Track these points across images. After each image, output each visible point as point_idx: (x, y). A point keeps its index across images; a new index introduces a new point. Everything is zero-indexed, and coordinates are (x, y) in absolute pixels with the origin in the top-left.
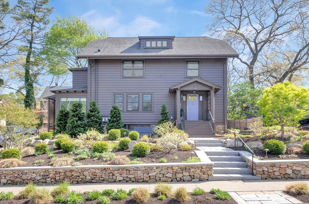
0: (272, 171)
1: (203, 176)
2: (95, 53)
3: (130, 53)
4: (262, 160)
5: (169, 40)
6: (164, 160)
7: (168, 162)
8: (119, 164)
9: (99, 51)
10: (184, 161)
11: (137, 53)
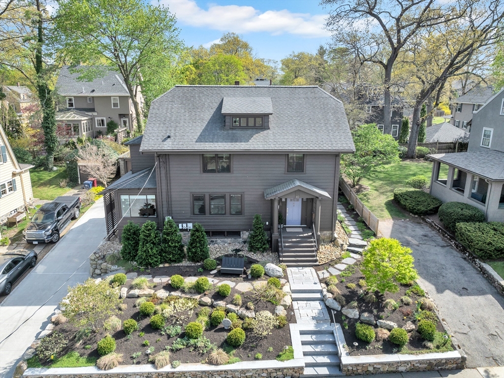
0: (355, 369)
1: (295, 374)
2: (164, 141)
3: (212, 142)
4: (349, 354)
5: (265, 117)
6: (260, 356)
7: (263, 359)
8: (217, 364)
9: (169, 137)
10: (279, 356)
11: (221, 142)
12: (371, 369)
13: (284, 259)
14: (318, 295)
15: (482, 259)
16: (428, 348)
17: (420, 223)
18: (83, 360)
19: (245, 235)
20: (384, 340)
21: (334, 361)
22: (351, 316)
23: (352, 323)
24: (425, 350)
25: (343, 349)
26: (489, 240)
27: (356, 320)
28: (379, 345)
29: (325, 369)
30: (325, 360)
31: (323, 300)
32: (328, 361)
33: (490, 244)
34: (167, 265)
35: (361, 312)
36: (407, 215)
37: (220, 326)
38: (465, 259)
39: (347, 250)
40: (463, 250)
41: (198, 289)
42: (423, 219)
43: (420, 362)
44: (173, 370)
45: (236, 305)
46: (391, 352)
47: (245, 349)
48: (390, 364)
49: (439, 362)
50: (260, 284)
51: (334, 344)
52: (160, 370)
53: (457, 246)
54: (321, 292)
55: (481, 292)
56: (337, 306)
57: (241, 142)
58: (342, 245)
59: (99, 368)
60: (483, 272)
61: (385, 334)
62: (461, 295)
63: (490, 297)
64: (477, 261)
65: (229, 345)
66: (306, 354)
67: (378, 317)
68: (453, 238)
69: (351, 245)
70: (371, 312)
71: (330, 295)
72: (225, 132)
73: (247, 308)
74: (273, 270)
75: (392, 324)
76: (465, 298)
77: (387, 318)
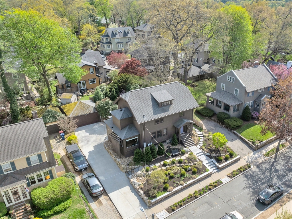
0: (222, 168)
1: (211, 174)
2: (143, 117)
3: (159, 114)
4: (219, 165)
5: (171, 101)
6: (202, 173)
7: (203, 173)
8: (195, 178)
9: (144, 115)
10: (206, 171)
11: (161, 113)
12: (225, 166)
13: (187, 145)
14: (202, 153)
15: (233, 130)
16: (233, 157)
17: (210, 120)
18: (163, 192)
19: (168, 141)
20: (224, 159)
21: (217, 168)
22: (214, 156)
23: (215, 157)
24: (233, 158)
25: (217, 164)
26: (234, 124)
27: (216, 156)
28: (224, 160)
29: (215, 170)
30: (214, 168)
31: (204, 154)
32: (215, 168)
33: (235, 125)
34: (154, 159)
35: (216, 154)
36: (205, 118)
37: (188, 170)
38: (228, 130)
39: (199, 136)
40: (227, 128)
41: (173, 163)
42: (210, 119)
43: (233, 161)
44: (187, 184)
45: (187, 163)
46: (227, 161)
47: (198, 173)
48: (228, 164)
49: (236, 159)
50: (187, 155)
51: (214, 164)
52: (184, 185)
53: (225, 127)
54: (202, 152)
55: (236, 139)
56: (209, 154)
57: (167, 111)
58: (196, 135)
59: (170, 192)
60: (234, 133)
61: (224, 157)
62: (232, 142)
63: (238, 140)
64: (232, 130)
65: (194, 173)
66: (211, 168)
67: (220, 154)
68: (223, 124)
69: (199, 135)
70: (218, 153)
71: (206, 152)
72: (160, 109)
73: (190, 163)
74: (187, 150)
75: (224, 154)
76: (233, 142)
77: (222, 153)
